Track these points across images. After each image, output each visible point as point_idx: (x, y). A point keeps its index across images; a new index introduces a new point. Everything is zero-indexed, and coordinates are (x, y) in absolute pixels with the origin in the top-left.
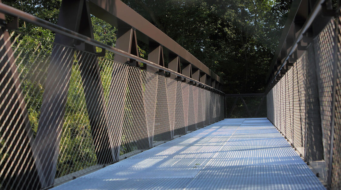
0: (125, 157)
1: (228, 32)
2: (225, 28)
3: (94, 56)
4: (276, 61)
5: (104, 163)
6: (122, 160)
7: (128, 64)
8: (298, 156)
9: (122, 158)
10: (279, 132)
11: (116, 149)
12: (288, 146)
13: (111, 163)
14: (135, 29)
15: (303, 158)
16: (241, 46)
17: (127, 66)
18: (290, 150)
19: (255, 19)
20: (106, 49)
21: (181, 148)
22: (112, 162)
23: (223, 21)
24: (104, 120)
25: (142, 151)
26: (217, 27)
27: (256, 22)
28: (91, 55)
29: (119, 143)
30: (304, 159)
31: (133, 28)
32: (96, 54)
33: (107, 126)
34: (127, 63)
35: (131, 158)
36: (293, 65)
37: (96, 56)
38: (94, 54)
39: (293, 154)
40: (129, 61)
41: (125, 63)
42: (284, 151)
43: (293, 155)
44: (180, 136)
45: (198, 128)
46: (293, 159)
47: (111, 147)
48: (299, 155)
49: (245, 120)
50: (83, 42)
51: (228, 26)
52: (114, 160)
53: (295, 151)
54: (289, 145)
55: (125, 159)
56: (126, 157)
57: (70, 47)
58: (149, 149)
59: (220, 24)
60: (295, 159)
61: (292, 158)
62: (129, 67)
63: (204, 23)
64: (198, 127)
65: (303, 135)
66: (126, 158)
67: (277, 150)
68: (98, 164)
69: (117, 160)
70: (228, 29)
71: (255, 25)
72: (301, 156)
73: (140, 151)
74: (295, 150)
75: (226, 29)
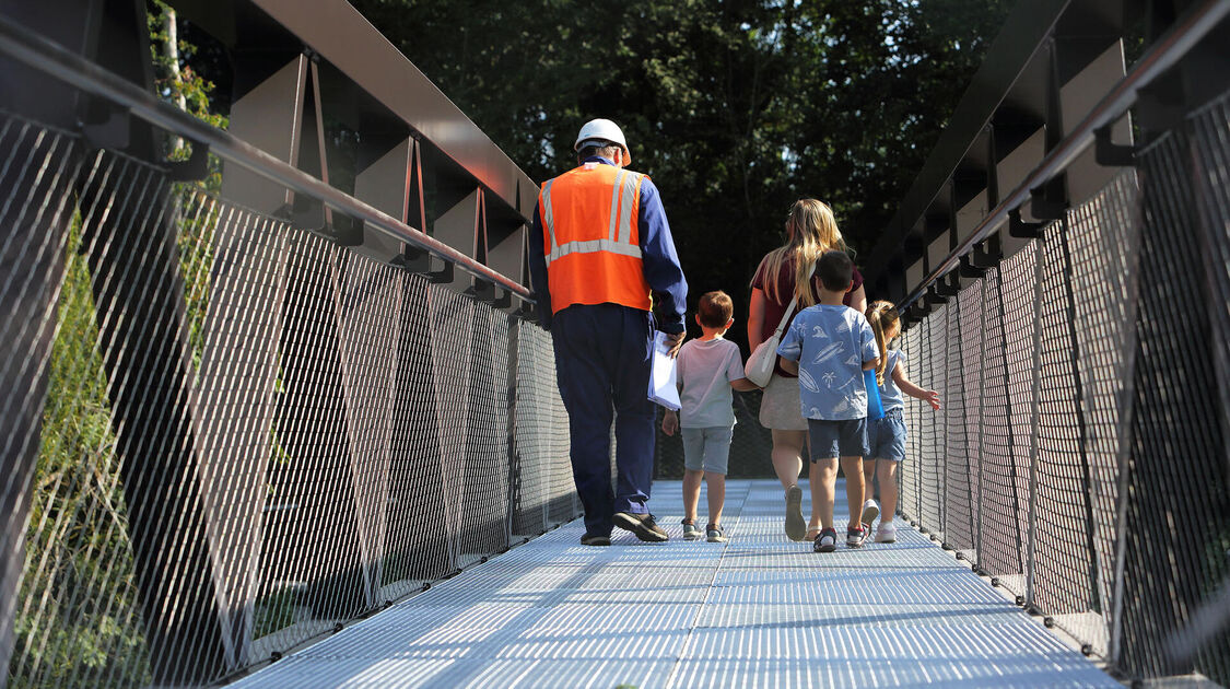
0: (273, 654)
1: (662, 77)
2: (650, 61)
3: (158, 175)
4: (922, 217)
5: (192, 679)
6: (260, 664)
7: (288, 217)
8: (1076, 653)
9: (261, 658)
10: (935, 546)
11: (238, 617)
12: (1003, 609)
13: (217, 679)
14: (315, 57)
15: (1104, 660)
16: (722, 147)
17: (285, 227)
18: (1022, 626)
19: (788, 22)
20: (211, 148)
21: (516, 611)
22: (222, 674)
23: (643, 27)
24: (195, 478)
25: (339, 627)
26: (613, 52)
27: (789, 35)
28: (146, 170)
29: (250, 587)
30: (1103, 665)
31: (307, 50)
32: (163, 170)
33: (205, 505)
34: (281, 213)
35: (298, 657)
36: (1040, 236)
37: (163, 179)
38: (157, 168)
39: (1046, 645)
40: (292, 203)
41: (275, 214)
42: (997, 627)
43: (1047, 650)
44: (484, 560)
45: (553, 524)
46: (1060, 669)
47: (221, 604)
48: (1077, 648)
49: (751, 487)
50: (123, 109)
51: (666, 51)
52: (229, 668)
53: (1049, 630)
54: (1012, 604)
55: (273, 661)
56: (279, 650)
57: (64, 131)
58: (365, 617)
59: (627, 42)
60: (1068, 667)
61: (1050, 664)
62: (292, 233)
63: (557, 36)
64: (551, 518)
65: (1100, 556)
66: (276, 656)
67: (961, 626)
68: (169, 685)
69: (240, 666)
70: (664, 62)
71: (787, 49)
72: (1087, 654)
73: (330, 624)
74: (1049, 624)
75: (655, 66)
